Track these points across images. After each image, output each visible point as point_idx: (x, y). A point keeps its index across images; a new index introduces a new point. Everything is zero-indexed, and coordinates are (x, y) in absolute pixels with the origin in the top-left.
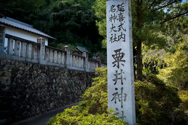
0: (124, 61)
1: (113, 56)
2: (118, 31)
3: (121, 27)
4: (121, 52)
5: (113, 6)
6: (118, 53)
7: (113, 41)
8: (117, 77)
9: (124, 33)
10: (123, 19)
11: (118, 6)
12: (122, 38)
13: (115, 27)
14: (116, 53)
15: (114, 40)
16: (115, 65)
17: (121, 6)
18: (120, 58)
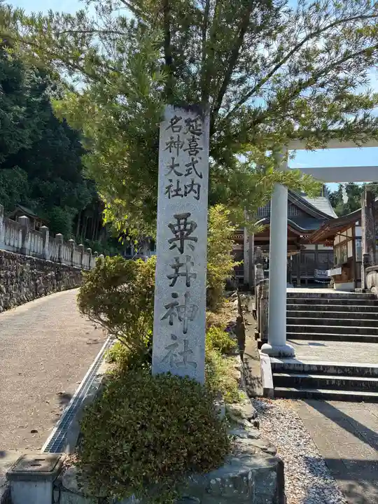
0: (195, 240)
1: (171, 226)
2: (186, 175)
3: (191, 167)
4: (189, 220)
5: (178, 119)
6: (182, 221)
7: (171, 194)
8: (177, 271)
9: (197, 180)
10: (197, 152)
11: (188, 122)
12: (192, 193)
13: (178, 165)
14: (179, 222)
15: (174, 193)
16: (175, 246)
17: (194, 123)
18: (185, 232)
